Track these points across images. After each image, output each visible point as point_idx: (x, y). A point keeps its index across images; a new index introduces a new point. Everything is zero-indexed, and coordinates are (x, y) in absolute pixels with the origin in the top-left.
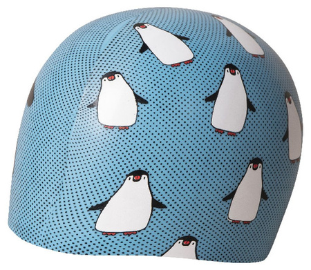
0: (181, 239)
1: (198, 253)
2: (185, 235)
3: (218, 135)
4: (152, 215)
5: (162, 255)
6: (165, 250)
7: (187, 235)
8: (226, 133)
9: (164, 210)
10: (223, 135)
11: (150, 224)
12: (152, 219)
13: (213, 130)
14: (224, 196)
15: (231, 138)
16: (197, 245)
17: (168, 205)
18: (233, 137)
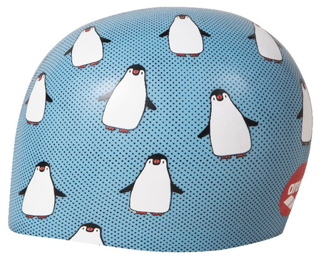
0: (84, 225)
1: (104, 240)
2: (88, 222)
3: (109, 132)
4: (55, 202)
5: (70, 239)
6: (71, 235)
7: (90, 222)
8: (117, 130)
9: (65, 198)
10: (114, 132)
11: (56, 210)
12: (57, 206)
13: (104, 127)
14: (121, 189)
15: (123, 135)
16: (101, 232)
17: (67, 194)
18: (125, 134)
